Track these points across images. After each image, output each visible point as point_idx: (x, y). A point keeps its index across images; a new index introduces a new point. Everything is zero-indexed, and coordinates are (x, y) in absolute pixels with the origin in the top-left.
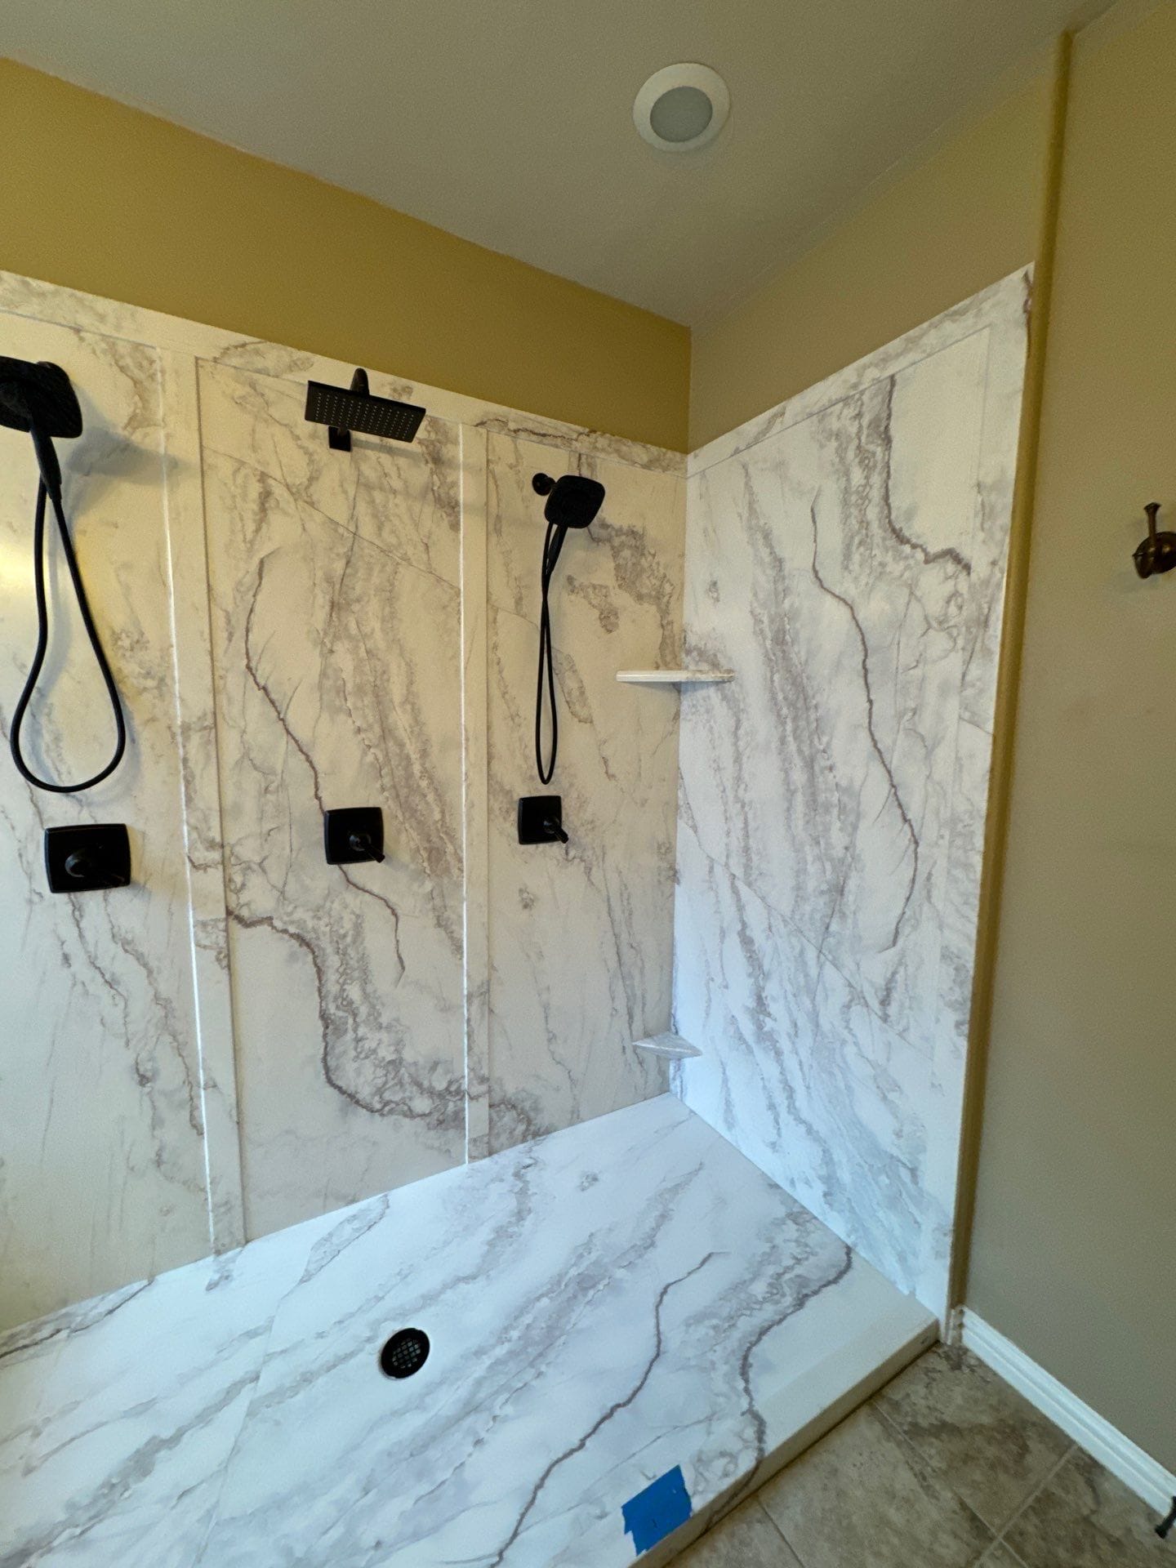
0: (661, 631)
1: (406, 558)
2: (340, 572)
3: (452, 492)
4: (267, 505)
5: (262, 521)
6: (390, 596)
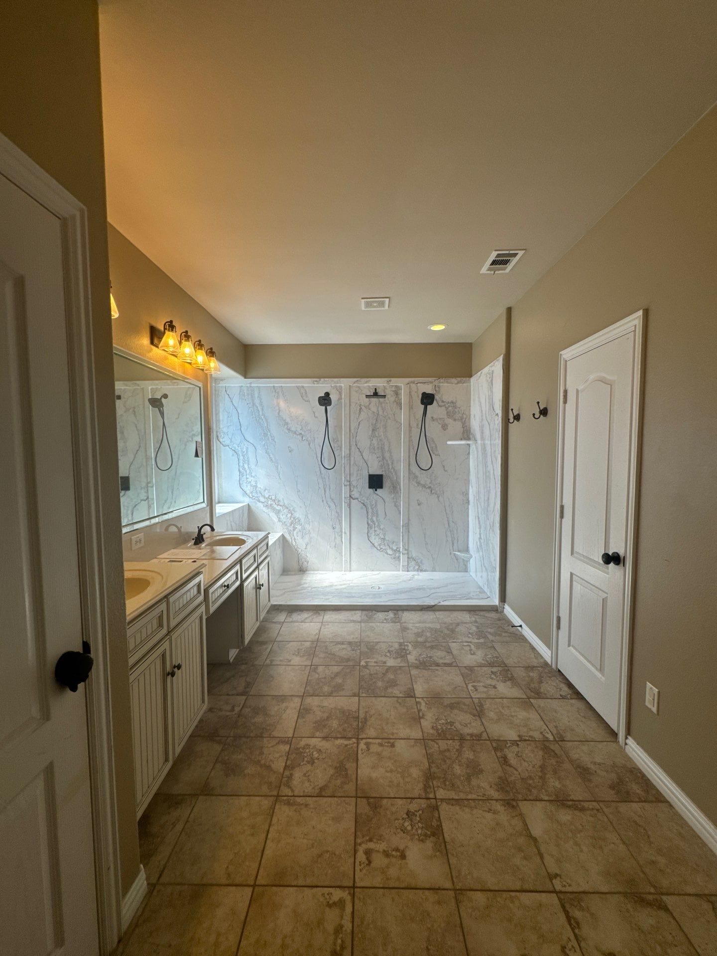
1: (389, 418)
2: (375, 422)
3: (400, 401)
4: (360, 411)
6: (385, 427)
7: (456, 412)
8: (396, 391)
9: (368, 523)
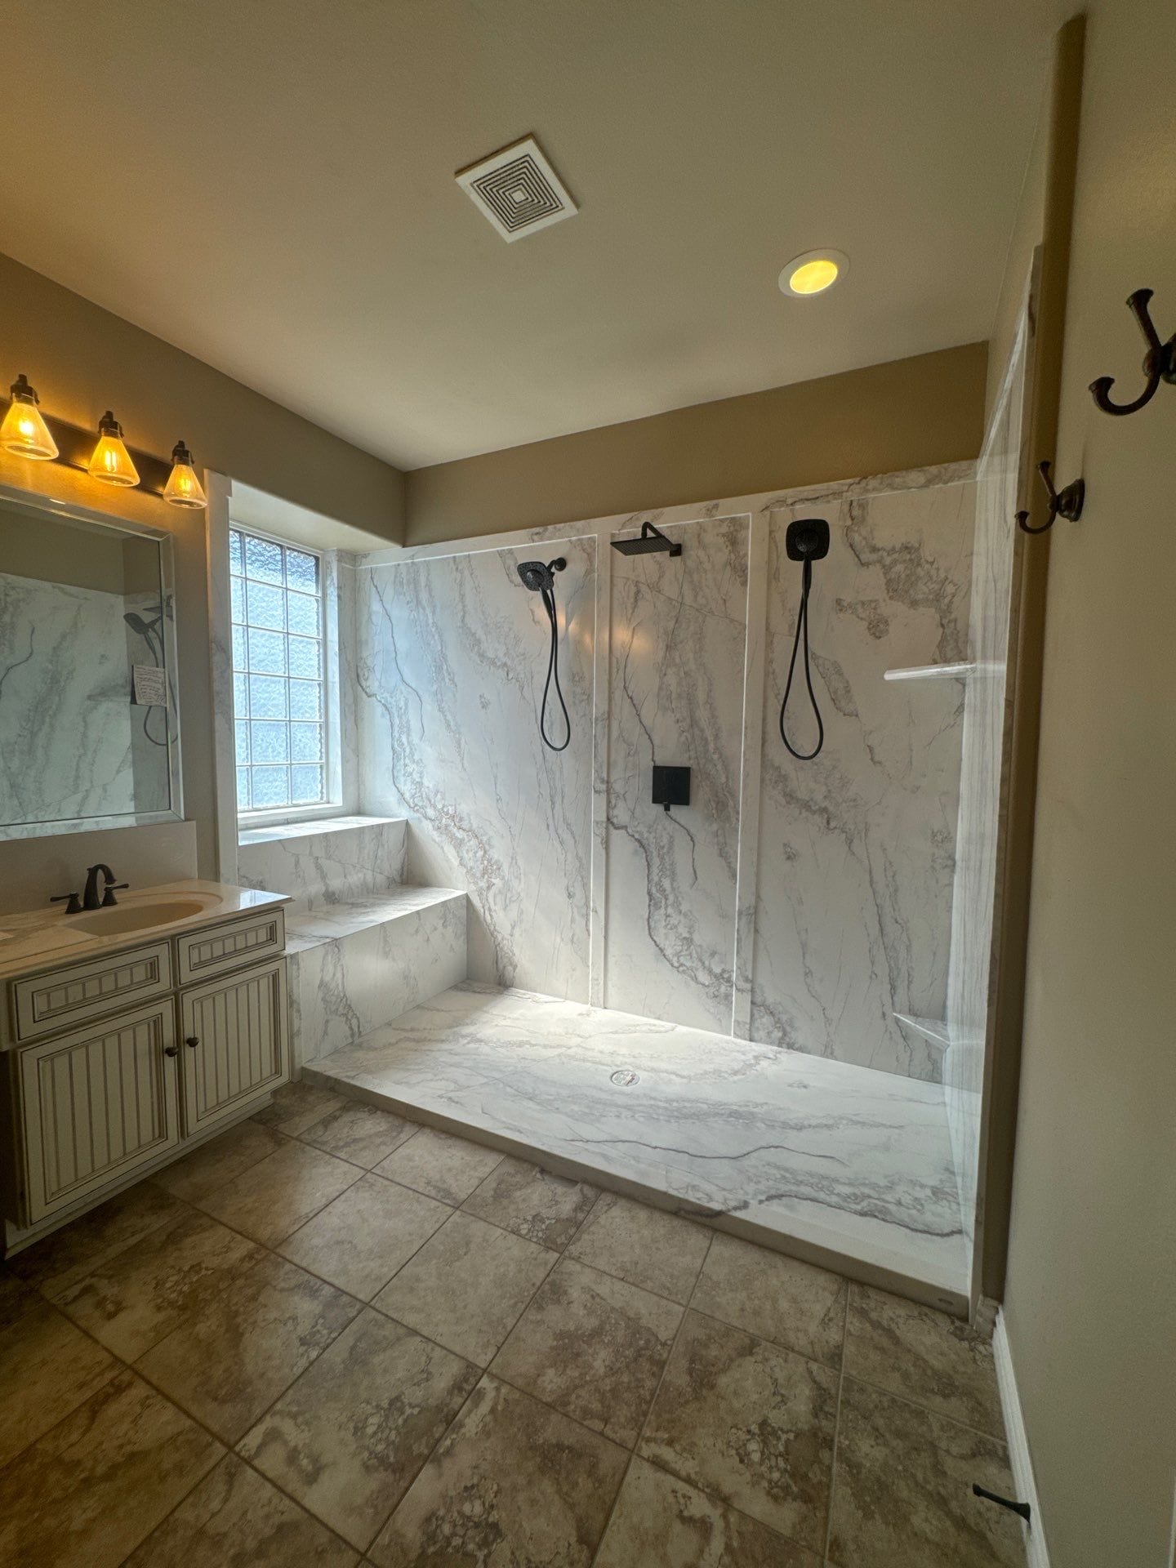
0: (941, 630)
1: (711, 612)
2: (672, 626)
3: (743, 562)
4: (638, 598)
6: (700, 637)
7: (918, 577)
8: (732, 533)
9: (650, 894)
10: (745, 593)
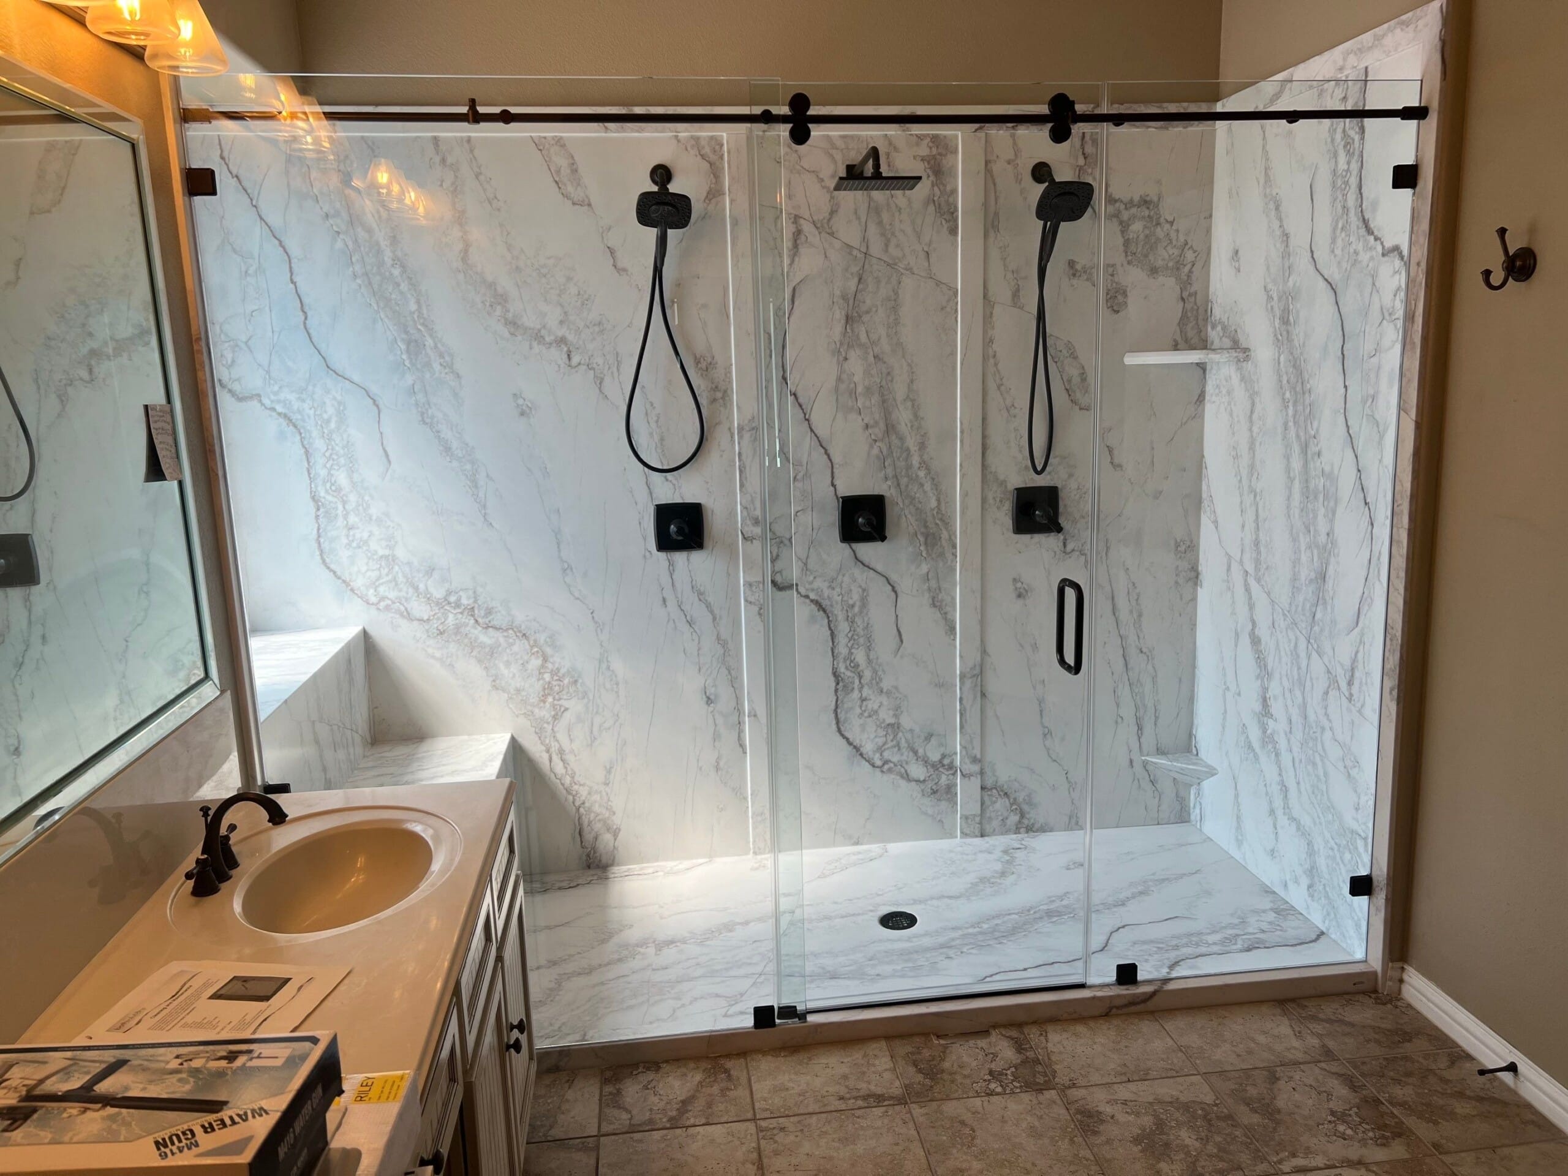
0: (1181, 304)
1: (909, 269)
2: (854, 289)
3: (951, 200)
4: (798, 242)
5: (795, 255)
6: (894, 305)
7: (1158, 240)
8: (934, 157)
9: (835, 674)
10: (954, 244)
